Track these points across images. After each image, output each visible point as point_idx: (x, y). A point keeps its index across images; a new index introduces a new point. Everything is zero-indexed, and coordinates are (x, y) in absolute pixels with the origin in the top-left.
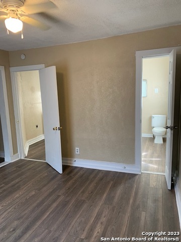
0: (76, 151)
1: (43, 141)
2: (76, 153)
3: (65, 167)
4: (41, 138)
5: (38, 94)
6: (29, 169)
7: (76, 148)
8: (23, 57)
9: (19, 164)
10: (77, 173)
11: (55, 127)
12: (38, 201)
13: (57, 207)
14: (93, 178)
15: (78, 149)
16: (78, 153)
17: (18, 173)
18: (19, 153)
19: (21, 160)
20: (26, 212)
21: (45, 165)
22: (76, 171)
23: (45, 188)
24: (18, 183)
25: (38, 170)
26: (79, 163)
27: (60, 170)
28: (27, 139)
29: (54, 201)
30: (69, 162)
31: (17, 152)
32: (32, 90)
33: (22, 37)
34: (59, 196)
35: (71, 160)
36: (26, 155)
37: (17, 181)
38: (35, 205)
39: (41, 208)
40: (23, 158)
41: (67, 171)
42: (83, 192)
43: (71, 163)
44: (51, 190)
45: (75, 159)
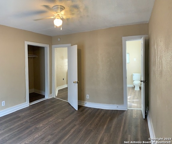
0: (87, 97)
1: (67, 88)
2: (87, 98)
3: (79, 107)
4: (65, 86)
5: (66, 61)
6: (58, 105)
7: (87, 95)
8: (59, 40)
9: (53, 101)
10: (87, 111)
11: (74, 81)
12: (63, 126)
13: (74, 132)
14: (98, 115)
15: (88, 95)
16: (88, 98)
17: (51, 106)
18: (53, 94)
19: (53, 98)
20: (56, 131)
21: (68, 104)
22: (86, 109)
23: (67, 119)
24: (52, 112)
25: (63, 106)
26: (88, 104)
27: (76, 108)
28: (58, 86)
29: (72, 128)
30: (82, 103)
31: (52, 93)
32: (62, 58)
33: (61, 29)
34: (75, 125)
35: (83, 102)
36: (57, 96)
37: (51, 110)
38: (61, 128)
39: (64, 131)
40: (54, 97)
41: (81, 109)
42: (91, 124)
43: (83, 104)
44: (71, 121)
45: (86, 102)
